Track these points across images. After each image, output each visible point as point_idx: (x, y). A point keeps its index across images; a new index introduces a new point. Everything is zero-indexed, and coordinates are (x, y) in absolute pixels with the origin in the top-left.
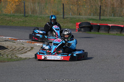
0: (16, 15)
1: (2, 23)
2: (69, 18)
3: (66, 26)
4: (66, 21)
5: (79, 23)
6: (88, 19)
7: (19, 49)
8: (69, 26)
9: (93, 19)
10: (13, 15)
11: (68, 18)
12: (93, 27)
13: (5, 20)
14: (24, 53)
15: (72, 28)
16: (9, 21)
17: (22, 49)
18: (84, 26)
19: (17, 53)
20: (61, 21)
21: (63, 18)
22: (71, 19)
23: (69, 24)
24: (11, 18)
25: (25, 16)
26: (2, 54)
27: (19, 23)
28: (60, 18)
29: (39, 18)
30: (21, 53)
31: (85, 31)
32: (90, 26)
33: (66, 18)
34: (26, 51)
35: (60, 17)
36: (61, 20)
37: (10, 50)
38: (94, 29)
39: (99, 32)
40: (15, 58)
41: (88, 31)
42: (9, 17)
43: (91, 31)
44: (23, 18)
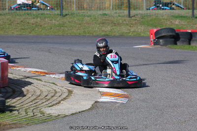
0: (47, 14)
1: (22, 29)
2: (139, 16)
3: (134, 32)
4: (134, 22)
5: (155, 30)
6: (173, 16)
7: (46, 96)
8: (140, 30)
9: (182, 17)
10: (42, 14)
11: (137, 15)
12: (181, 37)
13: (28, 23)
14: (56, 104)
15: (145, 35)
16: (34, 26)
17: (52, 97)
18: (163, 34)
19: (43, 105)
20: (124, 22)
21: (129, 16)
22: (143, 17)
23: (139, 27)
24: (39, 19)
25: (61, 14)
26: (17, 108)
27: (51, 29)
28: (124, 16)
29: (87, 18)
30: (50, 105)
31: (165, 44)
32: (174, 34)
33: (134, 16)
34: (60, 99)
35: (123, 14)
36: (125, 20)
37: (32, 98)
38: (181, 39)
39: (190, 44)
40: (40, 115)
41: (171, 44)
42: (34, 18)
43: (176, 44)
44: (58, 19)
